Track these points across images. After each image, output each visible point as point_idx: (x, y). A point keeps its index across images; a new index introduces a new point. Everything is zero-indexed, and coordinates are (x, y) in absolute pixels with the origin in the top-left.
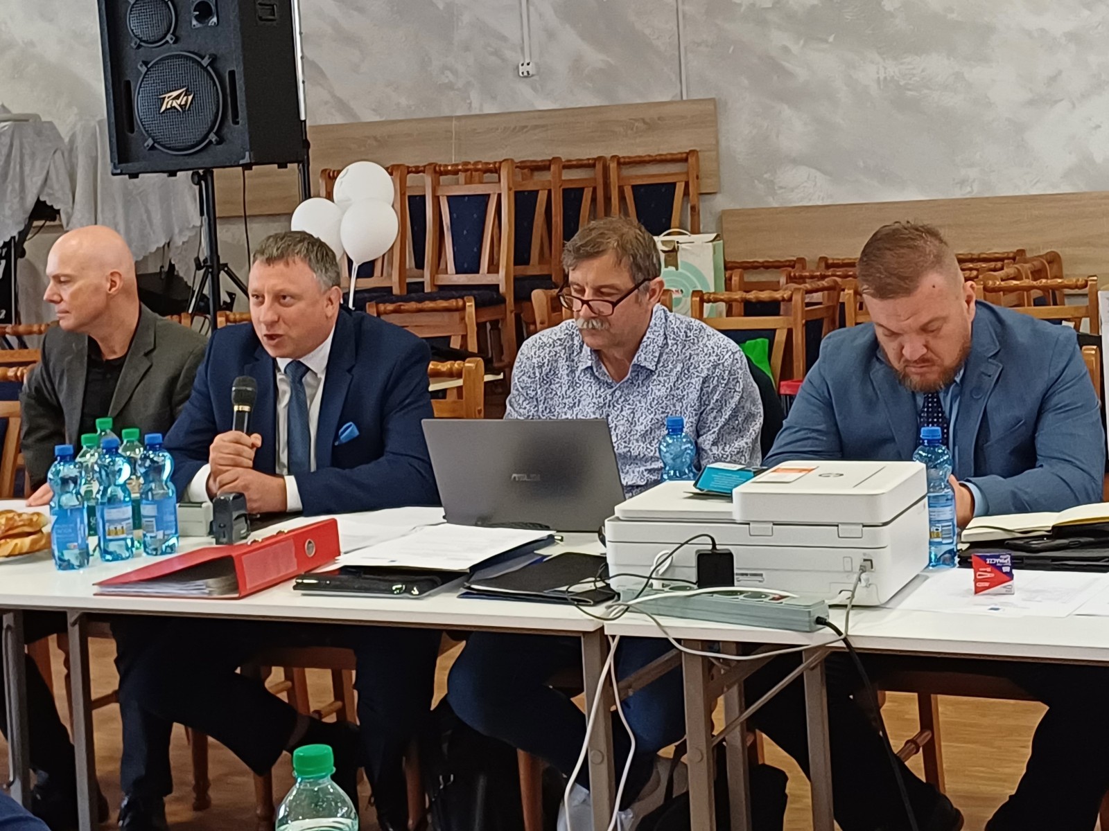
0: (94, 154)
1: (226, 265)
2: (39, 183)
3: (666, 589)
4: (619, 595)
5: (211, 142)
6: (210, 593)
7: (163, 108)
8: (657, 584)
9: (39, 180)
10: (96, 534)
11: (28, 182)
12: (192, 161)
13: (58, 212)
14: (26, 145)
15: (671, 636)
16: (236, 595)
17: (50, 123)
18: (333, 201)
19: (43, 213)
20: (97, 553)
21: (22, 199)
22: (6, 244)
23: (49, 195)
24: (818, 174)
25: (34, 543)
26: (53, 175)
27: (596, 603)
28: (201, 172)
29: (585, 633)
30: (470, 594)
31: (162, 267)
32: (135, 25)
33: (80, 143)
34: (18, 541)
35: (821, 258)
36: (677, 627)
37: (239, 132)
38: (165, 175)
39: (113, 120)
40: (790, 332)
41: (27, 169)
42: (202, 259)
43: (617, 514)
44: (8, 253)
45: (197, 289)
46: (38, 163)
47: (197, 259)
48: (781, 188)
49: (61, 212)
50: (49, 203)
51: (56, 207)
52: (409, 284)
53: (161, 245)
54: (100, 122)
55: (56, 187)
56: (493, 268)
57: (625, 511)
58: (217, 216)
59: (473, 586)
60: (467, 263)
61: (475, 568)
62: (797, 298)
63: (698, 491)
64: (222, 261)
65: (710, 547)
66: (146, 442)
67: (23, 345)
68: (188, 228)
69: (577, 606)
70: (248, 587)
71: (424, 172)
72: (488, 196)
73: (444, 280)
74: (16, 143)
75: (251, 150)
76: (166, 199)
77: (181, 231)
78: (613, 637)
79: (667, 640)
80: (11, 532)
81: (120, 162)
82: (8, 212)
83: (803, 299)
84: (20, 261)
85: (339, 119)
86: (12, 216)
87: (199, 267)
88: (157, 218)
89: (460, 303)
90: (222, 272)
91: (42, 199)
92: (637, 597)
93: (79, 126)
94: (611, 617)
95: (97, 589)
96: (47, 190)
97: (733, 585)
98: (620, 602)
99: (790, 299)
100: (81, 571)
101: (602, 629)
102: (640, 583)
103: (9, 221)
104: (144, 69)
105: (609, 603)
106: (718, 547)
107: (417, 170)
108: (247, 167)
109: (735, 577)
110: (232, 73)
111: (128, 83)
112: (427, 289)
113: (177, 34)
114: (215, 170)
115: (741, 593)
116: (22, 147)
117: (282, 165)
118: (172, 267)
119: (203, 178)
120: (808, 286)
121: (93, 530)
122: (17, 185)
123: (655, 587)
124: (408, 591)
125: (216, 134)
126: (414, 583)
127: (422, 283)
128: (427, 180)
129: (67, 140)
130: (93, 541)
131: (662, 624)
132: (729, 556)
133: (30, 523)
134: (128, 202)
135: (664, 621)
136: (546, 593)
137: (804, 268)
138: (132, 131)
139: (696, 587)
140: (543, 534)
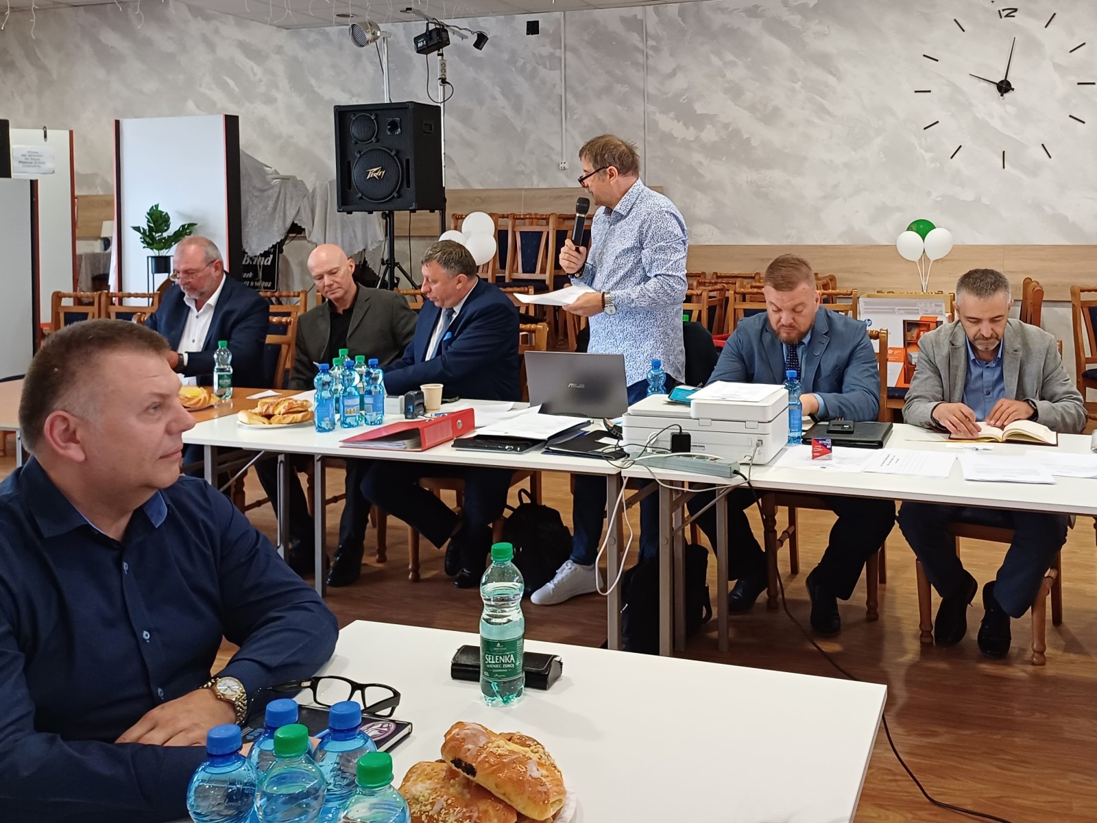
0: (326, 199)
1: (398, 263)
2: (294, 213)
3: (654, 453)
4: (629, 455)
5: (394, 196)
6: (405, 448)
7: (368, 177)
8: (649, 450)
9: (294, 212)
10: (338, 413)
11: (288, 213)
12: (382, 206)
13: (304, 230)
14: (288, 193)
15: (657, 478)
16: (420, 450)
17: (302, 181)
18: (461, 231)
19: (295, 230)
20: (339, 424)
21: (284, 222)
22: (274, 246)
23: (299, 220)
24: (715, 229)
25: (303, 417)
26: (302, 209)
27: (617, 459)
28: (387, 212)
29: (609, 475)
30: (548, 452)
31: (360, 262)
32: (354, 130)
33: (318, 193)
34: (295, 415)
35: (714, 273)
36: (659, 474)
37: (410, 193)
38: (367, 213)
39: (339, 182)
40: (700, 312)
41: (288, 206)
42: (385, 259)
43: (629, 411)
44: (275, 251)
45: (381, 276)
46: (294, 203)
47: (383, 260)
48: (695, 235)
49: (306, 230)
50: (299, 225)
51: (303, 227)
52: (497, 277)
53: (361, 250)
54: (330, 182)
55: (304, 215)
56: (543, 271)
57: (634, 410)
58: (395, 235)
59: (551, 448)
60: (529, 267)
61: (550, 438)
62: (705, 294)
63: (670, 400)
64: (396, 261)
65: (679, 431)
66: (369, 363)
67: (280, 303)
68: (376, 242)
69: (607, 460)
70: (427, 445)
71: (507, 217)
72: (542, 232)
73: (516, 276)
74: (283, 191)
75: (416, 202)
76: (365, 226)
77: (372, 243)
78: (625, 477)
79: (654, 480)
80: (291, 410)
81: (342, 205)
82: (275, 229)
83: (708, 294)
84: (280, 255)
85: (460, 187)
86: (278, 231)
87: (383, 263)
88: (359, 235)
89: (526, 289)
90: (396, 267)
91: (296, 222)
92: (639, 456)
93: (318, 184)
94: (625, 466)
95: (341, 444)
96: (298, 218)
97: (689, 451)
98: (629, 459)
99: (701, 295)
100: (330, 433)
101: (620, 473)
102: (641, 449)
103: (276, 234)
104: (358, 156)
105: (623, 459)
106: (683, 431)
107: (503, 217)
108: (413, 211)
109: (691, 447)
110: (408, 161)
111: (349, 162)
112: (507, 281)
113: (378, 137)
114: (395, 212)
115: (694, 456)
116: (285, 193)
117: (432, 211)
118: (365, 262)
119: (388, 216)
120: (710, 288)
121: (338, 411)
122: (282, 214)
123: (648, 451)
124: (515, 449)
125: (397, 192)
126: (518, 445)
127: (504, 277)
128: (510, 222)
129: (311, 191)
130: (337, 416)
131: (652, 471)
132: (688, 436)
133: (302, 405)
134: (343, 228)
135: (653, 470)
136: (589, 452)
137: (705, 277)
138: (350, 188)
139: (669, 452)
140: (584, 420)
